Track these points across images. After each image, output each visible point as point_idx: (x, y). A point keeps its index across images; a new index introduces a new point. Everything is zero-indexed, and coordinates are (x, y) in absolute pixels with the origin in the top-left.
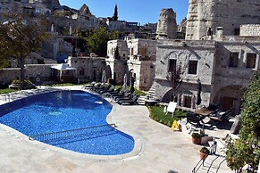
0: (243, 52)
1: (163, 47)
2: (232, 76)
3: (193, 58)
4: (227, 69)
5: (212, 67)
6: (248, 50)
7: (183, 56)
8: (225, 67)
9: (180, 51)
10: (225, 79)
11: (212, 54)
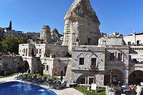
0: (116, 53)
1: (76, 51)
2: (112, 65)
3: (94, 57)
4: (110, 61)
5: (104, 61)
6: (118, 52)
7: (88, 56)
8: (108, 60)
9: (86, 53)
10: (109, 67)
11: (104, 55)
